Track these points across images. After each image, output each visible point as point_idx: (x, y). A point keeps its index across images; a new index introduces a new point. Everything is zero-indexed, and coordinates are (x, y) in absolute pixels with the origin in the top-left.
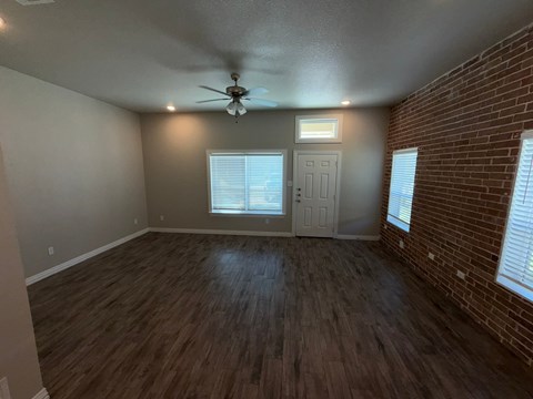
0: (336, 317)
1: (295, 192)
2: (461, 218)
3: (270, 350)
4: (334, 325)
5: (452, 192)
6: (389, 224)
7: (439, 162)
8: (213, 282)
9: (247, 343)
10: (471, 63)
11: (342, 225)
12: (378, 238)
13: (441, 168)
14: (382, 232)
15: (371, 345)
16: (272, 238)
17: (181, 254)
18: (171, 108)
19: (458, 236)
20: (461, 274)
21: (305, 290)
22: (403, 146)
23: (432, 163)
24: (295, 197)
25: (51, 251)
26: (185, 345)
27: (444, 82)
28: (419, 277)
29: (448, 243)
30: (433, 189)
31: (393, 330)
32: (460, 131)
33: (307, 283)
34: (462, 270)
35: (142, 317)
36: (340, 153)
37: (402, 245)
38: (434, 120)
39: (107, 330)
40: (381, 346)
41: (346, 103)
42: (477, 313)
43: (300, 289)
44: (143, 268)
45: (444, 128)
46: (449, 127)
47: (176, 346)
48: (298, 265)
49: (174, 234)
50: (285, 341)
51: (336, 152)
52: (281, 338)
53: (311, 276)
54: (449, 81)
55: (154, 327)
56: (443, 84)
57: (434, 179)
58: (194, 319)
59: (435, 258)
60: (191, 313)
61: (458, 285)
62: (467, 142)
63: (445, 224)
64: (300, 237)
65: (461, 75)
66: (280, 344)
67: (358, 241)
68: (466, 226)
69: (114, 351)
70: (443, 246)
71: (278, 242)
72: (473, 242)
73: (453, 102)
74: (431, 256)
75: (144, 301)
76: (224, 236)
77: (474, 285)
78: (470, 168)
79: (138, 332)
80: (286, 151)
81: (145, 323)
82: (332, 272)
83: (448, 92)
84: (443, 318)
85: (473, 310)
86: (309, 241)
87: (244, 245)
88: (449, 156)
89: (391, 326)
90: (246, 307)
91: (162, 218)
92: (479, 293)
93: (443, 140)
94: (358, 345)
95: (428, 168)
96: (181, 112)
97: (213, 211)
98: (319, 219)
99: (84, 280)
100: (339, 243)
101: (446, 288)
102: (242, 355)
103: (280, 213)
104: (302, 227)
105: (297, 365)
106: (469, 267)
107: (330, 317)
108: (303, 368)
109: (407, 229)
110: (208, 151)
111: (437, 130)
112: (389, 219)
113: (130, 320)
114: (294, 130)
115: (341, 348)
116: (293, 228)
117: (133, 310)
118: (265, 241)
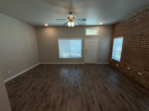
0: (106, 89)
1: (85, 51)
2: (140, 57)
3: (90, 101)
4: (106, 91)
5: (137, 49)
6: (112, 59)
7: (132, 41)
8: (65, 79)
9: (82, 99)
10: (145, 10)
11: (99, 60)
12: (108, 63)
13: (132, 43)
14: (110, 61)
15: (120, 97)
16: (78, 64)
17: (52, 71)
18: (46, 25)
19: (139, 62)
20: (140, 73)
21: (94, 80)
22: (118, 36)
23: (129, 41)
24: (85, 52)
25: (9, 72)
26: (62, 102)
27: (134, 16)
28: (124, 74)
29: (135, 64)
30: (129, 49)
31: (124, 91)
32: (139, 31)
33: (93, 78)
34: (140, 72)
35: (45, 93)
36: (98, 39)
37: (117, 65)
38: (130, 28)
39: (34, 99)
40: (123, 97)
41: (101, 24)
42: (146, 85)
43: (92, 80)
44: (41, 76)
45: (133, 31)
46: (136, 30)
47: (59, 103)
48: (89, 72)
49: (48, 64)
50: (94, 98)
51: (97, 39)
52: (92, 97)
53: (94, 75)
54: (136, 16)
55: (50, 96)
56: (133, 17)
57: (129, 46)
58: (62, 93)
59: (130, 69)
60: (61, 90)
61: (139, 76)
62: (143, 34)
63: (134, 59)
64: (86, 64)
65: (141, 14)
66: (93, 99)
67: (103, 64)
68: (142, 59)
69: (38, 107)
70: (133, 65)
71: (81, 66)
72: (144, 64)
73: (137, 22)
74: (129, 68)
75: (44, 87)
76: (64, 64)
77: (145, 77)
78: (144, 42)
79: (45, 98)
80: (82, 38)
81: (47, 95)
82: (99, 74)
83: (136, 20)
84: (136, 86)
85: (145, 84)
86: (89, 65)
87: (71, 67)
88: (136, 39)
89: (123, 90)
90: (78, 87)
91: (44, 60)
92: (147, 79)
93: (134, 34)
94: (116, 97)
95: (128, 43)
96: (50, 26)
97: (60, 57)
98: (92, 59)
99: (22, 81)
100: (98, 65)
101: (134, 78)
102: (82, 104)
103: (81, 57)
104: (87, 61)
105: (100, 106)
106: (143, 71)
107: (105, 89)
108: (103, 107)
109: (119, 61)
110: (58, 39)
111: (131, 31)
112: (112, 58)
113: (41, 94)
114: (85, 32)
115: (112, 99)
116: (84, 62)
117: (41, 91)
118: (76, 65)
